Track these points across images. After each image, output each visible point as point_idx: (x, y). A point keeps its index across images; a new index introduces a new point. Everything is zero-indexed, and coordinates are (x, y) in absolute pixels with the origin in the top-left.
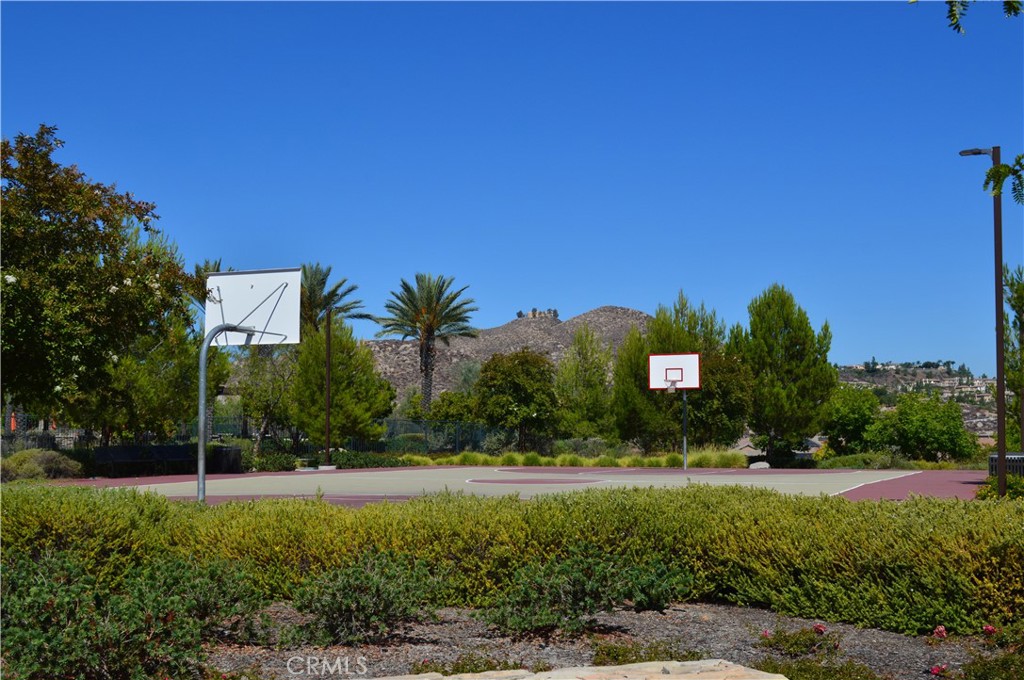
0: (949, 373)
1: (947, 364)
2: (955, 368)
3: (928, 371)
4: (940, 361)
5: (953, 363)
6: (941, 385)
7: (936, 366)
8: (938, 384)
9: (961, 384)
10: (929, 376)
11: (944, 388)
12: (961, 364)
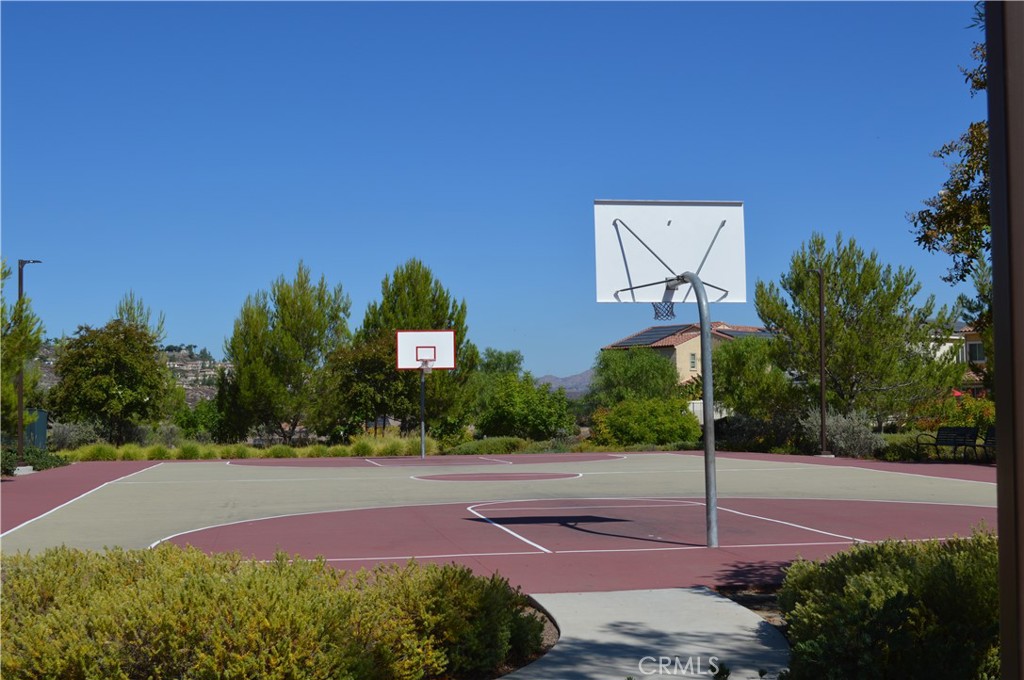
0: (191, 356)
1: (189, 348)
2: (197, 351)
3: (171, 354)
4: (183, 345)
5: (195, 347)
6: (185, 368)
7: (180, 349)
8: (182, 368)
9: (203, 367)
10: (172, 359)
11: (187, 371)
12: (202, 348)
